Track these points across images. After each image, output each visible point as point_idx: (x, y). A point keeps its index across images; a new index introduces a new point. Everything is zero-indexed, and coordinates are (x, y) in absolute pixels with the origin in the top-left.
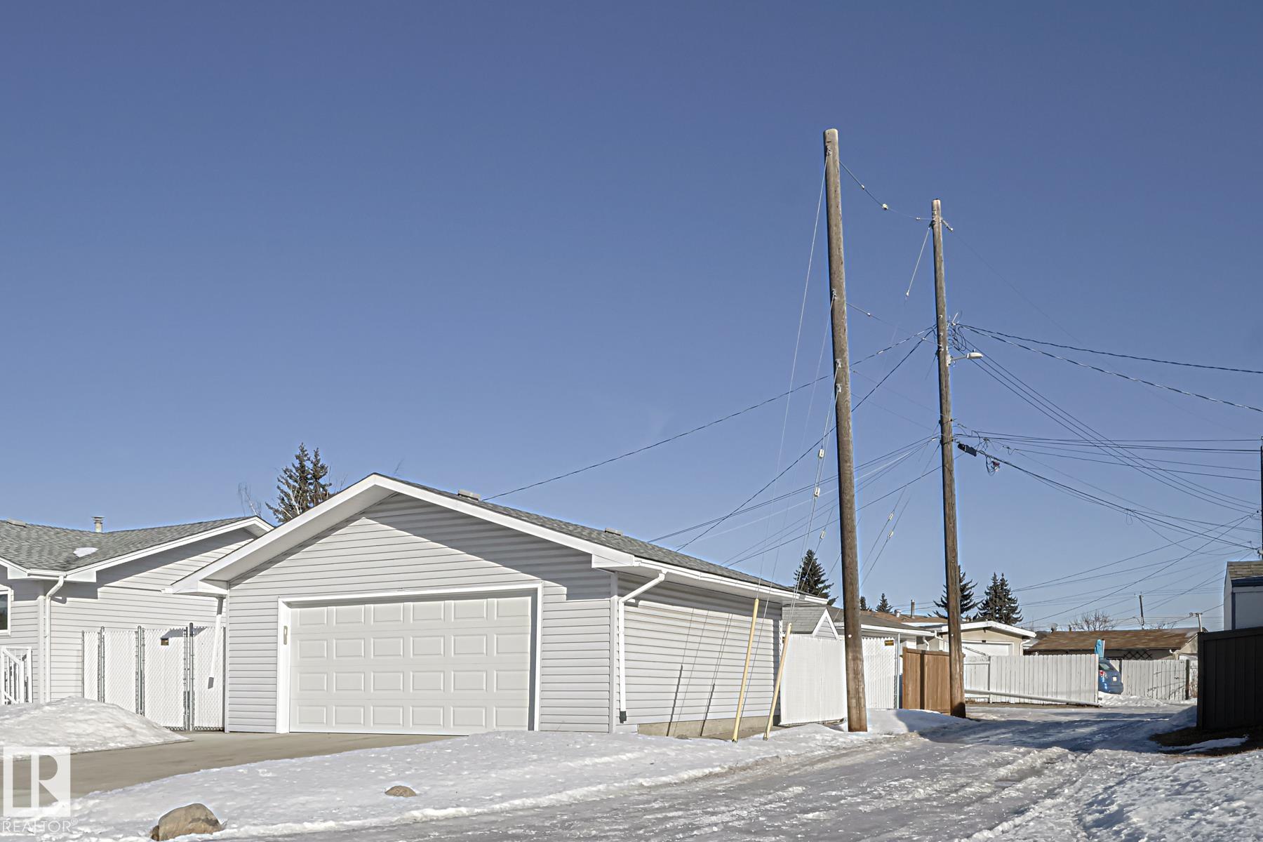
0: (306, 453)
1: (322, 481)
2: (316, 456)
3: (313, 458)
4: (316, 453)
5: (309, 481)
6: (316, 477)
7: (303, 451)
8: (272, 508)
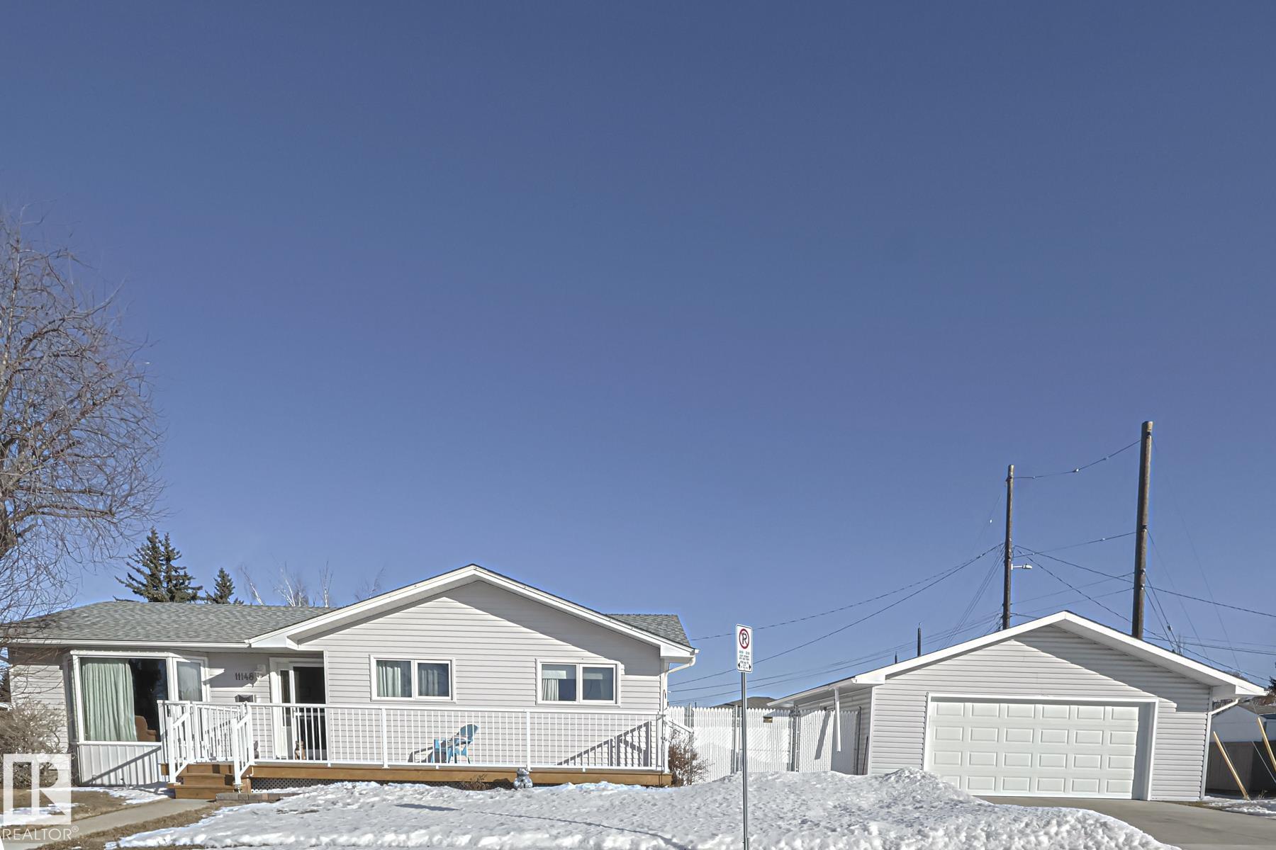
0: (157, 535)
1: (173, 563)
2: (167, 539)
3: (164, 542)
4: (167, 537)
5: (161, 562)
6: (168, 560)
7: (153, 533)
8: (122, 582)
